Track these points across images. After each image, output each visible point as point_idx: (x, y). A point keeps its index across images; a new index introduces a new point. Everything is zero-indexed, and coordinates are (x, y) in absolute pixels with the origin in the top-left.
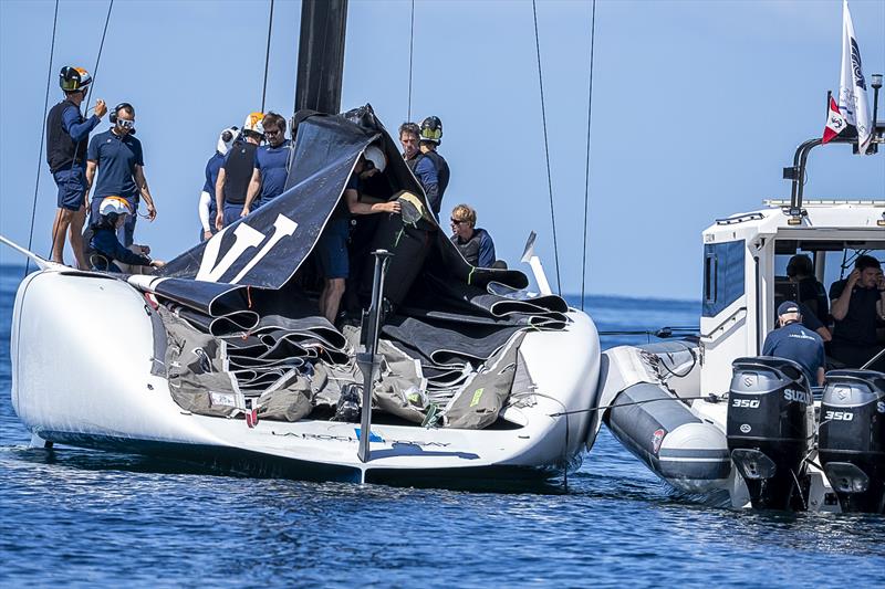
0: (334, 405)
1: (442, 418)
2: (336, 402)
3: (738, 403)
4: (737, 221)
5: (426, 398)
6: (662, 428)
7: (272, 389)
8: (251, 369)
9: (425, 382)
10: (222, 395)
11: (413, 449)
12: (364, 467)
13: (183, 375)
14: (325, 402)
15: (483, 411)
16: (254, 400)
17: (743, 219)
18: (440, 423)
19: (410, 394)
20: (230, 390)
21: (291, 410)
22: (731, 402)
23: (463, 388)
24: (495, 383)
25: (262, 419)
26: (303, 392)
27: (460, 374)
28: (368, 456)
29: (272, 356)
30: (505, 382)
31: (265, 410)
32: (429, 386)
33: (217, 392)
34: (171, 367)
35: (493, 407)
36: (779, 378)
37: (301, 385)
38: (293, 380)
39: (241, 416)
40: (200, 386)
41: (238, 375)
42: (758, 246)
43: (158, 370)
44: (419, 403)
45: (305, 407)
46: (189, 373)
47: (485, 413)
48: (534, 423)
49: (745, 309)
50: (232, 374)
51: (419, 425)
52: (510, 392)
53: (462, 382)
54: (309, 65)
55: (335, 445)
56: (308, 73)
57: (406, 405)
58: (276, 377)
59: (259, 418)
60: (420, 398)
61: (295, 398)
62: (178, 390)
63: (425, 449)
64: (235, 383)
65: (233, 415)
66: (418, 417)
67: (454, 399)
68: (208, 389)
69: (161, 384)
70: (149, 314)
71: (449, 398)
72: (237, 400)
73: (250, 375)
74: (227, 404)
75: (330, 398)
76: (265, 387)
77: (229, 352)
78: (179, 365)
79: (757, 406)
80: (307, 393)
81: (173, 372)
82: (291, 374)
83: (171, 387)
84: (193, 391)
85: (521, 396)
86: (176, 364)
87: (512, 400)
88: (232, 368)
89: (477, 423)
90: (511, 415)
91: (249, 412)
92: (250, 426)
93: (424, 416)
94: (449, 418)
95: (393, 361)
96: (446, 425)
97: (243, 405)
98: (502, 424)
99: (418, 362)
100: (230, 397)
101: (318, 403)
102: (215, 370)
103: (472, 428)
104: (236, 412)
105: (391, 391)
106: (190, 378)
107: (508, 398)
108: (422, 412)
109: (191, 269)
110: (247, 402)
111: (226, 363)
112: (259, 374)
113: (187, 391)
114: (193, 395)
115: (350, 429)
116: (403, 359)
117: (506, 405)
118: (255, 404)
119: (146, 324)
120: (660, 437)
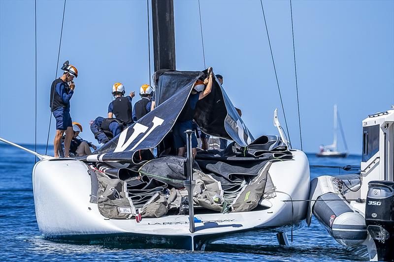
0: (179, 208)
1: (231, 208)
2: (179, 206)
3: (371, 203)
4: (377, 115)
5: (223, 199)
6: (334, 214)
7: (149, 203)
8: (139, 195)
9: (222, 192)
10: (125, 209)
11: (214, 225)
12: (193, 235)
13: (104, 201)
14: (175, 206)
15: (250, 202)
16: (140, 209)
17: (380, 115)
18: (230, 210)
19: (215, 198)
20: (129, 206)
21: (157, 212)
22: (367, 202)
23: (240, 193)
24: (256, 188)
25: (143, 218)
26: (162, 203)
27: (239, 186)
28: (194, 229)
29: (148, 188)
30: (261, 187)
31: (145, 213)
32: (224, 193)
33: (122, 207)
34: (100, 198)
35: (254, 200)
36: (391, 191)
37: (162, 199)
38: (158, 198)
39: (133, 217)
40: (114, 206)
41: (132, 199)
42: (385, 127)
43: (93, 201)
44: (219, 202)
45: (164, 209)
46: (108, 200)
47: (251, 203)
48: (275, 205)
49: (379, 158)
50: (129, 199)
51: (219, 212)
52: (264, 192)
53: (240, 190)
54: (159, 49)
55: (179, 226)
56: (159, 52)
57: (212, 204)
58: (150, 197)
59: (142, 218)
60: (219, 199)
61: (158, 206)
62: (103, 209)
63: (219, 224)
64: (131, 202)
65: (129, 218)
66: (219, 209)
67: (237, 198)
68: (117, 206)
69: (95, 206)
70: (90, 174)
71: (234, 198)
72: (132, 210)
73: (138, 198)
74: (127, 212)
75: (177, 204)
76: (144, 203)
77: (128, 188)
78: (103, 197)
79: (380, 204)
80: (165, 203)
81: (100, 200)
82: (157, 195)
83: (99, 207)
84: (110, 208)
85: (269, 194)
86: (102, 196)
87: (265, 196)
88: (130, 195)
89: (247, 208)
90: (264, 203)
91: (137, 215)
92: (138, 222)
93: (222, 208)
94: (234, 208)
95: (208, 184)
96: (233, 211)
97: (135, 212)
98: (260, 207)
99: (219, 183)
100: (129, 209)
101: (171, 208)
102: (121, 197)
103: (246, 211)
104: (131, 216)
105: (206, 197)
106: (109, 202)
107: (263, 195)
108: (220, 206)
109: (113, 147)
110: (137, 210)
111: (127, 194)
112: (143, 197)
113: (107, 208)
114: (110, 210)
115: (186, 218)
116: (214, 182)
117: (262, 198)
118: (140, 212)
119: (88, 179)
120: (333, 219)
